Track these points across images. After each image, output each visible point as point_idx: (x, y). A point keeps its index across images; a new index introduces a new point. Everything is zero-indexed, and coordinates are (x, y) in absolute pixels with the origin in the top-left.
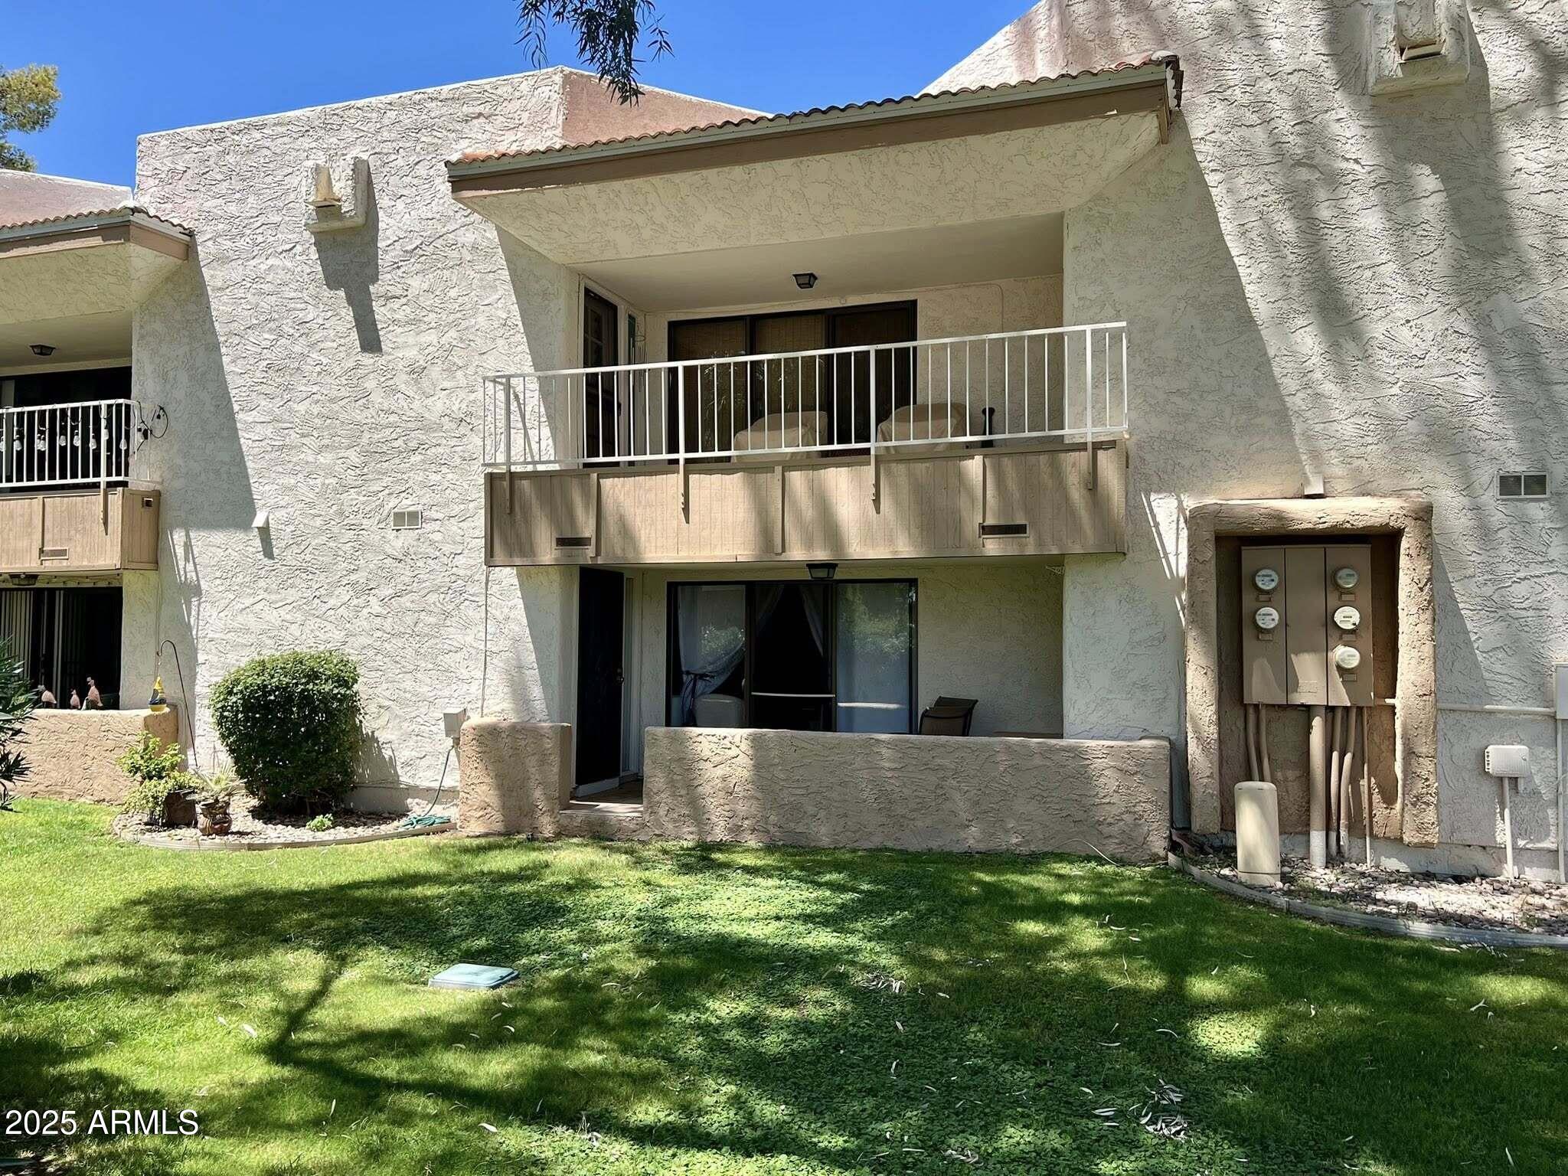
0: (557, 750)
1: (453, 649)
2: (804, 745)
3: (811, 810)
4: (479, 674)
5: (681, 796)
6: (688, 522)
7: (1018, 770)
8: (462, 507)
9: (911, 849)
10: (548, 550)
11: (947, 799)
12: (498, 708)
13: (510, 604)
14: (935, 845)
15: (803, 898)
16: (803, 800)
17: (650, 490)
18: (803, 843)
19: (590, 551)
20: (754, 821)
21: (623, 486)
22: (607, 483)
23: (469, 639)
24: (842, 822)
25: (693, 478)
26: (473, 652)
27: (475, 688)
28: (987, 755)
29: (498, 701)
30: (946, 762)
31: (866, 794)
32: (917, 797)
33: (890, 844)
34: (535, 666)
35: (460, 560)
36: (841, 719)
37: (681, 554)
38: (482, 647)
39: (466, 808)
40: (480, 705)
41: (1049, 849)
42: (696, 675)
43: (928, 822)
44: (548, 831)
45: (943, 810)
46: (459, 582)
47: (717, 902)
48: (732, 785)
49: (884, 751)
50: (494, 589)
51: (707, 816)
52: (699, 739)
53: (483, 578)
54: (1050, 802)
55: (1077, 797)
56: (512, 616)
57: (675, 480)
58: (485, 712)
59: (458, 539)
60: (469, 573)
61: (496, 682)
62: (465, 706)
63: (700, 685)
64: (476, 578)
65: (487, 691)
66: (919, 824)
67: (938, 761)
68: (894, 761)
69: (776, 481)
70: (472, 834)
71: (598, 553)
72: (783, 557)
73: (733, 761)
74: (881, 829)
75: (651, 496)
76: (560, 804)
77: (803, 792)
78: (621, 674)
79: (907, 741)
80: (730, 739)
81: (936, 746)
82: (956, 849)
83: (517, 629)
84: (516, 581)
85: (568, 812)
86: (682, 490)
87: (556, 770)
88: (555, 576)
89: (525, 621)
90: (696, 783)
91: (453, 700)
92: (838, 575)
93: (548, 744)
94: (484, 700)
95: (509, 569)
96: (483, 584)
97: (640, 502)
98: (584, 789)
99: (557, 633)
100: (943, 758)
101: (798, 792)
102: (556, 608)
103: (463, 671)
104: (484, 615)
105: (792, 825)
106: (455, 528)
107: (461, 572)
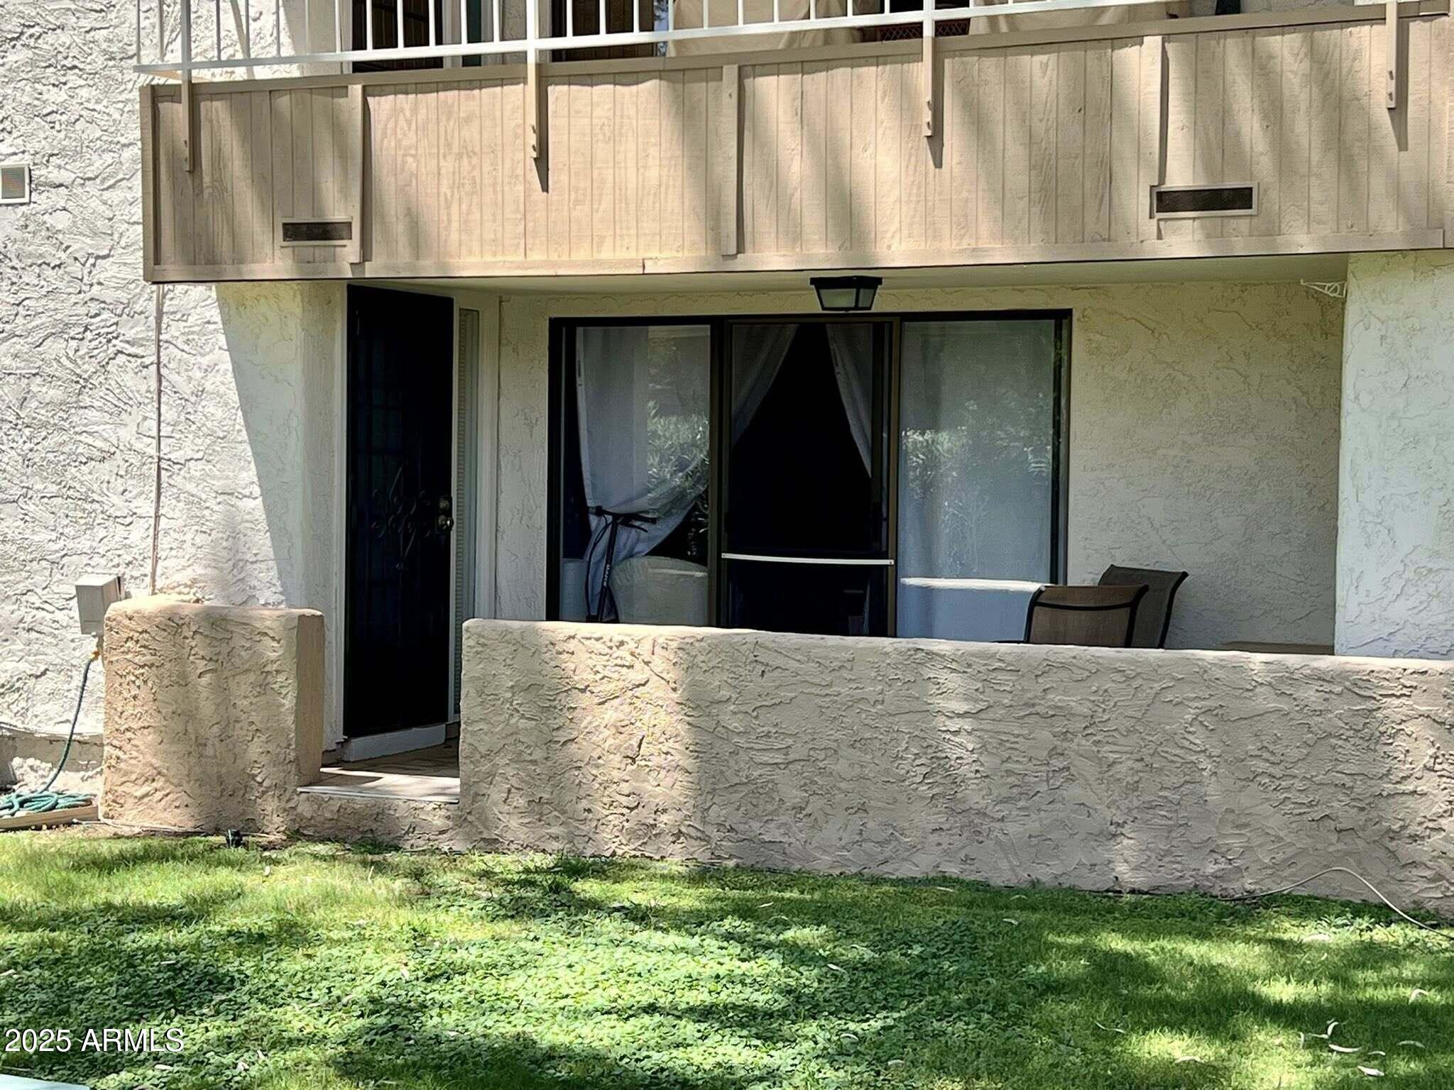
0: (290, 665)
1: (97, 454)
2: (780, 661)
3: (794, 795)
4: (148, 508)
5: (534, 762)
6: (545, 188)
7: (1222, 719)
8: (108, 158)
9: (997, 882)
10: (268, 250)
11: (1071, 779)
12: (185, 577)
13: (205, 361)
14: (1046, 873)
15: (722, 971)
16: (778, 775)
17: (468, 120)
18: (778, 861)
19: (349, 251)
20: (680, 815)
21: (415, 110)
22: (382, 106)
23: (127, 434)
24: (857, 820)
25: (555, 92)
26: (135, 460)
27: (139, 534)
28: (1157, 686)
29: (183, 562)
30: (1072, 701)
31: (905, 765)
32: (1009, 773)
33: (953, 870)
34: (256, 490)
35: (107, 270)
36: (908, 611)
37: (535, 256)
38: (152, 451)
39: (117, 779)
40: (148, 570)
41: (1286, 887)
42: (615, 516)
43: (1033, 825)
44: (275, 826)
45: (1063, 801)
46: (105, 315)
47: (542, 973)
48: (635, 742)
49: (944, 676)
50: (173, 330)
51: (584, 804)
52: (571, 645)
53: (152, 307)
54: (1288, 789)
55: (1347, 780)
56: (209, 387)
57: (522, 96)
58: (159, 585)
59: (101, 225)
60: (123, 296)
61: (180, 522)
62: (121, 569)
63: (626, 537)
64: (138, 308)
65: (164, 543)
66: (1012, 828)
67: (1056, 698)
68: (967, 698)
69: (725, 96)
70: (126, 831)
71: (366, 254)
72: (741, 263)
73: (639, 691)
74: (934, 838)
75: (471, 132)
76: (299, 772)
77: (779, 758)
78: (448, 513)
79: (993, 656)
80: (632, 645)
81: (1051, 666)
82: (1089, 882)
83: (219, 413)
84: (214, 314)
85: (317, 789)
86: (532, 120)
87: (288, 702)
88: (293, 303)
89: (234, 397)
90: (562, 736)
91: (97, 559)
92: (883, 303)
93: (272, 651)
94: (156, 560)
95: (201, 288)
96: (152, 320)
97: (449, 146)
98: (361, 745)
99: (297, 423)
100: (1065, 693)
101: (766, 758)
102: (295, 372)
103: (115, 499)
104: (154, 386)
105: (756, 825)
106: (95, 204)
107: (109, 295)
